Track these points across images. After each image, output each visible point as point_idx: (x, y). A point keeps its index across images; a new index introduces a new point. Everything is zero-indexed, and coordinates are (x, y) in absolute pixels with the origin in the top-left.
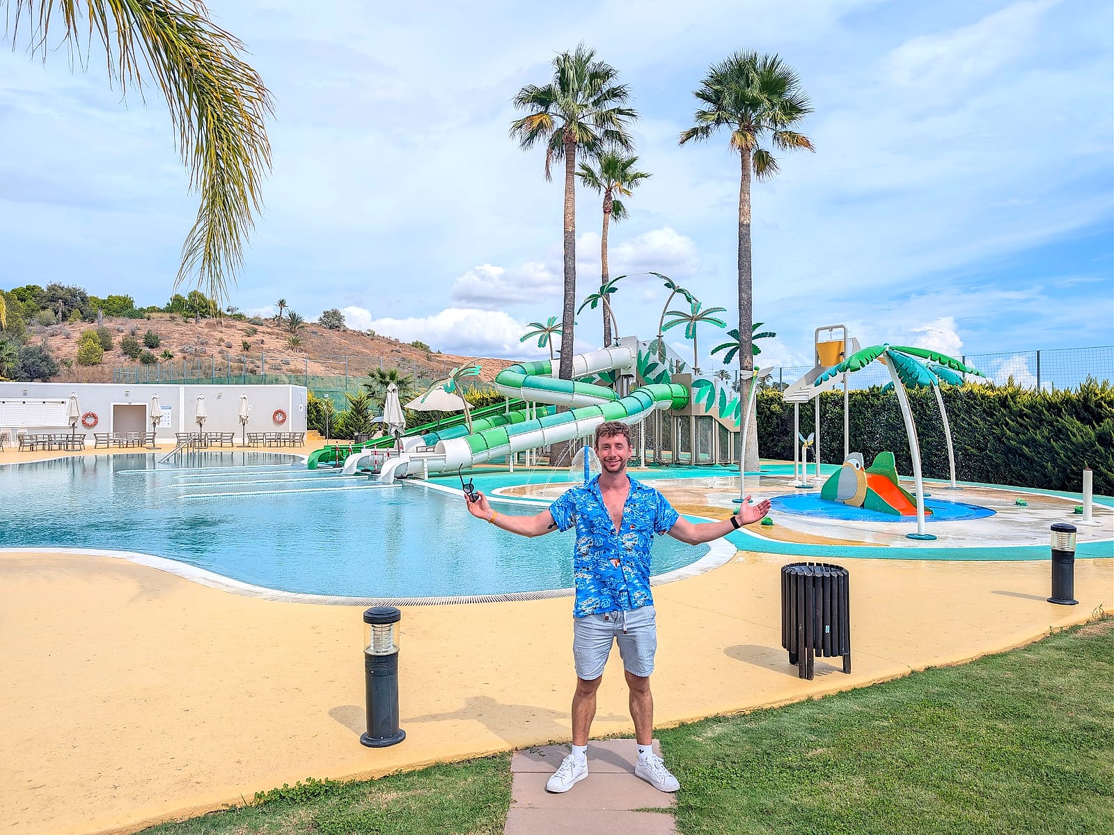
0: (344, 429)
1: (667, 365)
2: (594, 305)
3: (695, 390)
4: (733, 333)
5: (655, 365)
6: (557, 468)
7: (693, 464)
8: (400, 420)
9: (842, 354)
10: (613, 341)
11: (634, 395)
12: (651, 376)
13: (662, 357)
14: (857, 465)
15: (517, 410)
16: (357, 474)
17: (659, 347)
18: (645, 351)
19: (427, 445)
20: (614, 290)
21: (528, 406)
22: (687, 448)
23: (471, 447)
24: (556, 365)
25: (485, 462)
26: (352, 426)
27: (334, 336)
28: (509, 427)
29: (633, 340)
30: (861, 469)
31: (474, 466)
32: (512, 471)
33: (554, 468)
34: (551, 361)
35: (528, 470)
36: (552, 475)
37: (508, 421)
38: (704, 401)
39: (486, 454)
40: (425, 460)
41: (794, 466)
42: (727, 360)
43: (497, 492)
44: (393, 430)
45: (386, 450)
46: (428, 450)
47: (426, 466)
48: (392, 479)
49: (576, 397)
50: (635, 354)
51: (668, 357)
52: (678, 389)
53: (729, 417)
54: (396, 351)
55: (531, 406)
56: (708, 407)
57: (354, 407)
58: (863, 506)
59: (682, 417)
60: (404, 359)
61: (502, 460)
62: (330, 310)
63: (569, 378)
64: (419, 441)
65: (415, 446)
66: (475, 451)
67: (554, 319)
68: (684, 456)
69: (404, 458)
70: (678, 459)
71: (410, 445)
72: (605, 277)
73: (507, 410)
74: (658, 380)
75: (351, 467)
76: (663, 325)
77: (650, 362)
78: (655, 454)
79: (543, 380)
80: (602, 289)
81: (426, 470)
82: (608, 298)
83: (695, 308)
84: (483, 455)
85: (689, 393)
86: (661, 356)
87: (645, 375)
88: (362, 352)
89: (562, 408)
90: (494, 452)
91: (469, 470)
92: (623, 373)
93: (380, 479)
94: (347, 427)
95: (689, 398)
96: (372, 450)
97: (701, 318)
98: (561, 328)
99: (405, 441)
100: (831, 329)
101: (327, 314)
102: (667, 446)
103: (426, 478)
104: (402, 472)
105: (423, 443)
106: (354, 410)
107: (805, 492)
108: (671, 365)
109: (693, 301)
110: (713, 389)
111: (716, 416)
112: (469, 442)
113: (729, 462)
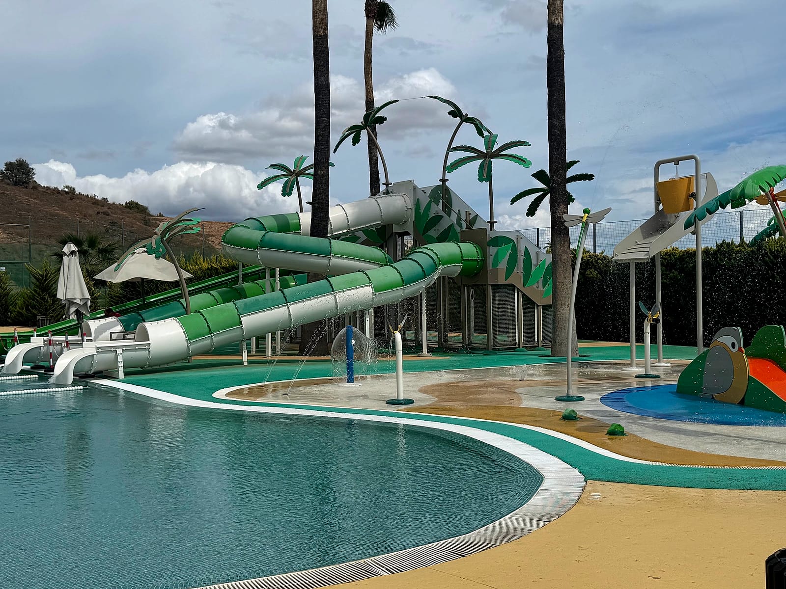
0: (24, 312)
1: (454, 217)
2: (356, 141)
3: (492, 250)
4: (539, 175)
5: (438, 219)
6: (307, 358)
7: (491, 348)
8: (83, 295)
9: (693, 195)
10: (382, 188)
11: (413, 256)
12: (433, 233)
13: (448, 208)
14: (733, 345)
15: (253, 280)
16: (23, 372)
17: (442, 193)
18: (425, 200)
19: (126, 331)
20: (382, 120)
21: (268, 275)
22: (482, 328)
23: (187, 332)
24: (306, 219)
25: (207, 352)
26: (34, 307)
27: (21, 195)
28: (239, 302)
29: (409, 186)
30: (740, 350)
31: (193, 358)
32: (246, 363)
33: (302, 358)
34: (300, 214)
35: (271, 362)
36: (300, 367)
37: (241, 294)
38: (503, 265)
39: (208, 341)
40: (119, 351)
41: (630, 348)
42: (532, 211)
43: (220, 394)
44: (73, 309)
45: (63, 338)
46: (128, 337)
47: (120, 359)
48: (70, 378)
49: (334, 260)
50: (410, 204)
51: (455, 207)
52: (469, 249)
53: (535, 286)
54: (104, 213)
55: (273, 275)
56: (509, 272)
57: (37, 283)
58: (742, 403)
59: (476, 286)
60: (113, 223)
61: (232, 348)
62: (13, 160)
63: (324, 235)
64: (115, 325)
65: (107, 333)
66: (191, 337)
67: (302, 159)
68: (478, 338)
69: (88, 349)
70: (470, 343)
71: (100, 330)
72: (370, 102)
73: (240, 281)
74: (443, 238)
75: (14, 363)
76: (448, 164)
77: (432, 215)
78: (439, 337)
79: (289, 238)
80: (366, 117)
81: (121, 364)
82: (374, 130)
83: (490, 143)
84: (204, 343)
85: (484, 254)
86: (445, 206)
87: (425, 232)
88: (57, 215)
89: (314, 276)
90: (218, 338)
91: (185, 363)
92: (396, 229)
93: (52, 380)
94: (27, 310)
95: (484, 261)
96: (45, 338)
97: (497, 154)
98: (312, 171)
99: (94, 325)
100: (676, 161)
101: (9, 166)
102: (456, 324)
103: (121, 376)
104: (86, 368)
105: (119, 328)
106: (37, 287)
107: (649, 383)
108: (459, 219)
109: (486, 133)
110: (515, 249)
111: (519, 285)
112: (184, 325)
113: (536, 345)
